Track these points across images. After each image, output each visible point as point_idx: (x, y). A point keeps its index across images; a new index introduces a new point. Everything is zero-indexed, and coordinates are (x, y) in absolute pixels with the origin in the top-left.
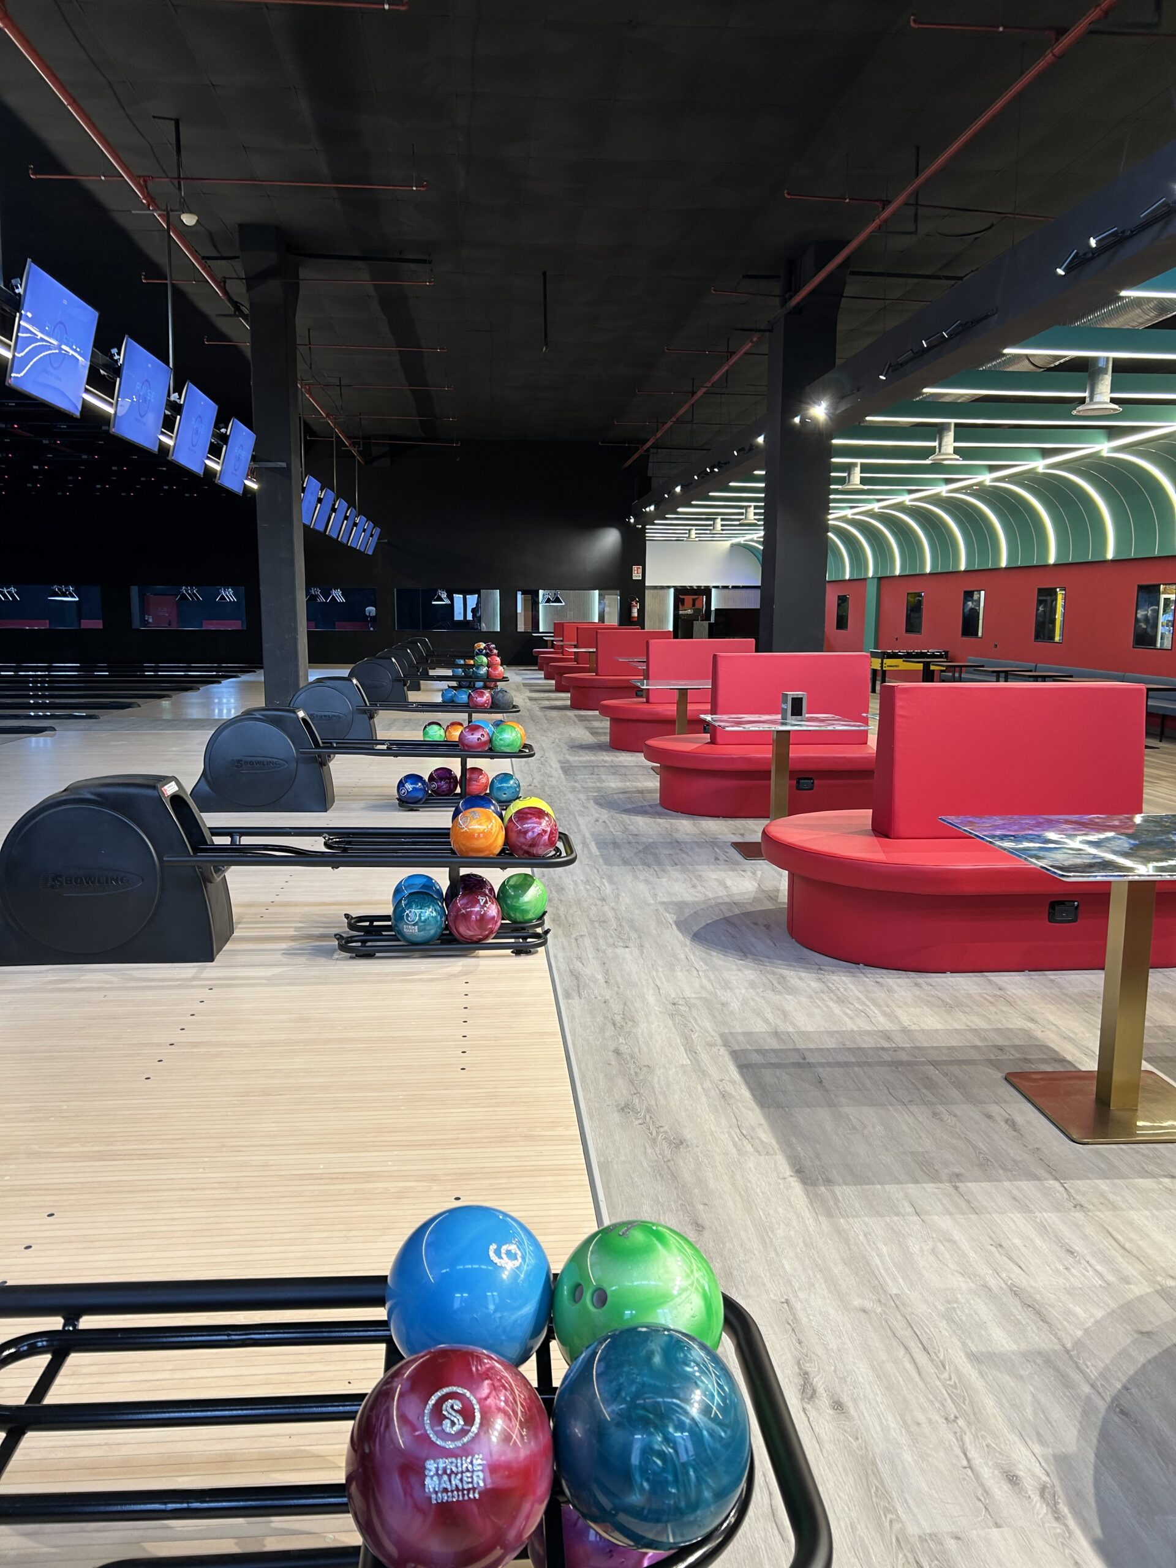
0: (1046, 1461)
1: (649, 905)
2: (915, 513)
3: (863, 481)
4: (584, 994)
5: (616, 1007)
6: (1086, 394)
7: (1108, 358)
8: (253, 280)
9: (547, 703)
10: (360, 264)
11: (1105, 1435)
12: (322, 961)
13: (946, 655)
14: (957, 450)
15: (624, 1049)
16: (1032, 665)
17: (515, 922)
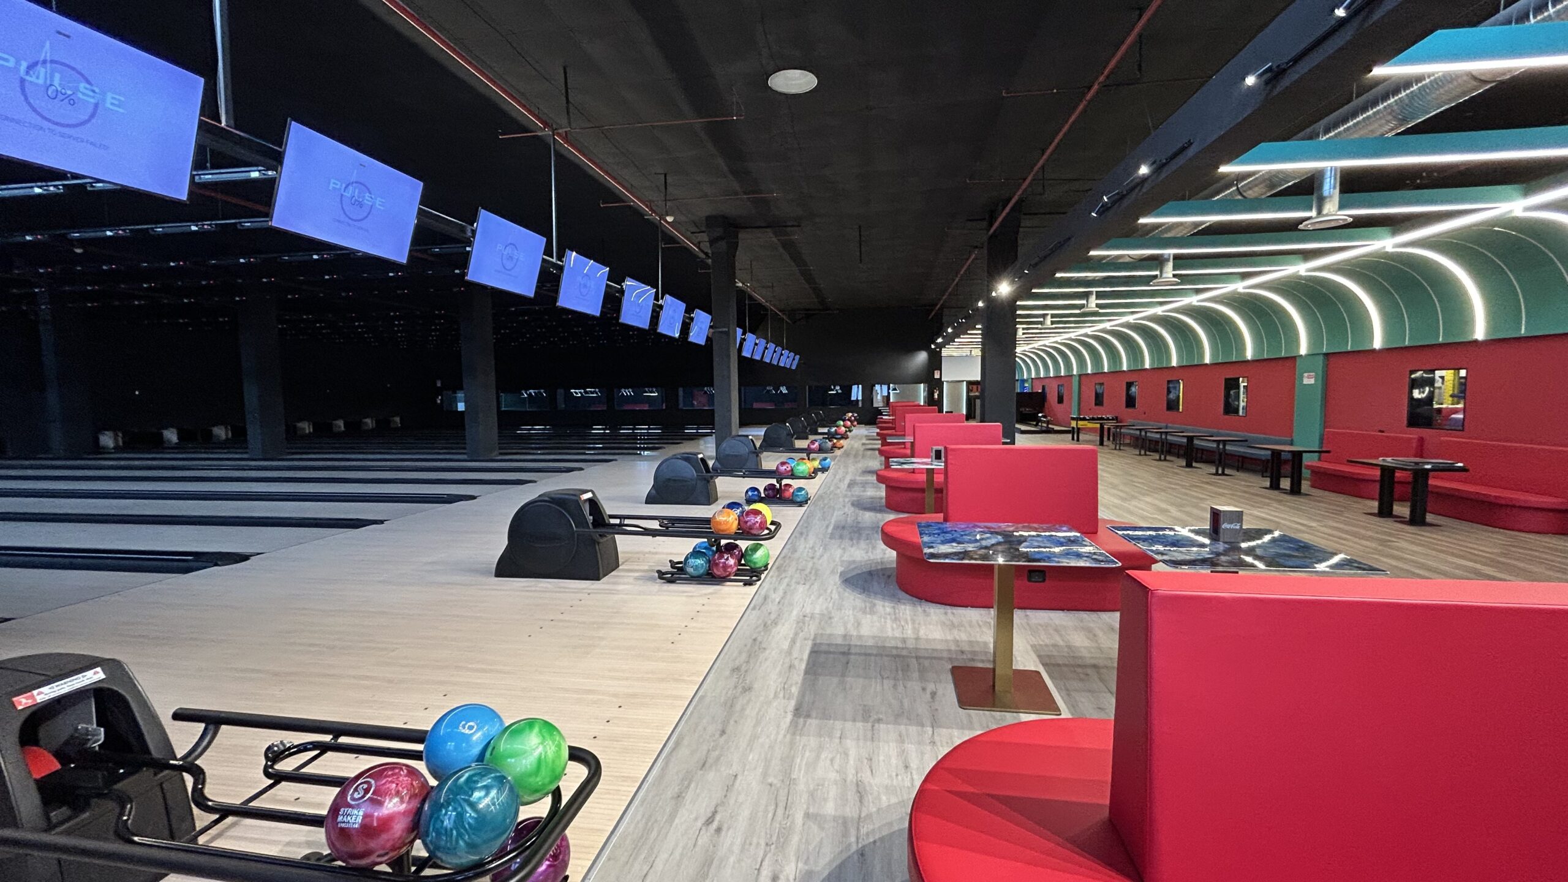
0: (800, 871)
1: (834, 561)
2: (1095, 338)
3: (1053, 323)
4: (763, 608)
5: (773, 617)
6: (1157, 273)
7: (1169, 255)
8: (712, 242)
9: (870, 447)
10: (768, 230)
11: (842, 866)
12: (649, 583)
13: (1116, 419)
14: (1097, 305)
15: (759, 639)
16: (1163, 425)
17: (752, 568)
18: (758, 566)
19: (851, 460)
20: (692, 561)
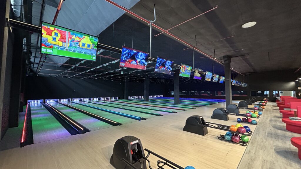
5: (253, 157)
10: (239, 57)
18: (245, 141)
19: (268, 112)
20: (227, 136)
